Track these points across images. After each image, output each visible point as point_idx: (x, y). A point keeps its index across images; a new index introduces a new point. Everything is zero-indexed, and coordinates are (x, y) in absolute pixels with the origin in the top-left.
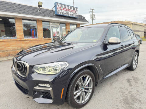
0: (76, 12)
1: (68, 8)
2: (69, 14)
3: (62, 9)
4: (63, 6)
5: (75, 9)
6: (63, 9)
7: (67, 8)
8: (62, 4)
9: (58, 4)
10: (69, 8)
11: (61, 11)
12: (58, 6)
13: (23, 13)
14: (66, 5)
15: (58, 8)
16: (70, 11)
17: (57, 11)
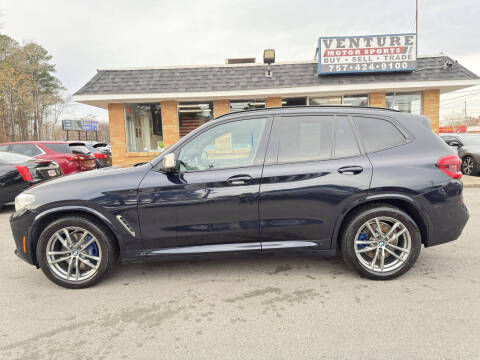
0: (403, 50)
1: (368, 45)
2: (369, 64)
3: (342, 55)
4: (347, 43)
5: (402, 41)
6: (344, 52)
7: (362, 44)
8: (340, 40)
9: (325, 42)
10: (374, 44)
11: (336, 62)
12: (327, 46)
13: (223, 89)
14: (358, 38)
15: (326, 55)
16: (375, 53)
17: (323, 63)
